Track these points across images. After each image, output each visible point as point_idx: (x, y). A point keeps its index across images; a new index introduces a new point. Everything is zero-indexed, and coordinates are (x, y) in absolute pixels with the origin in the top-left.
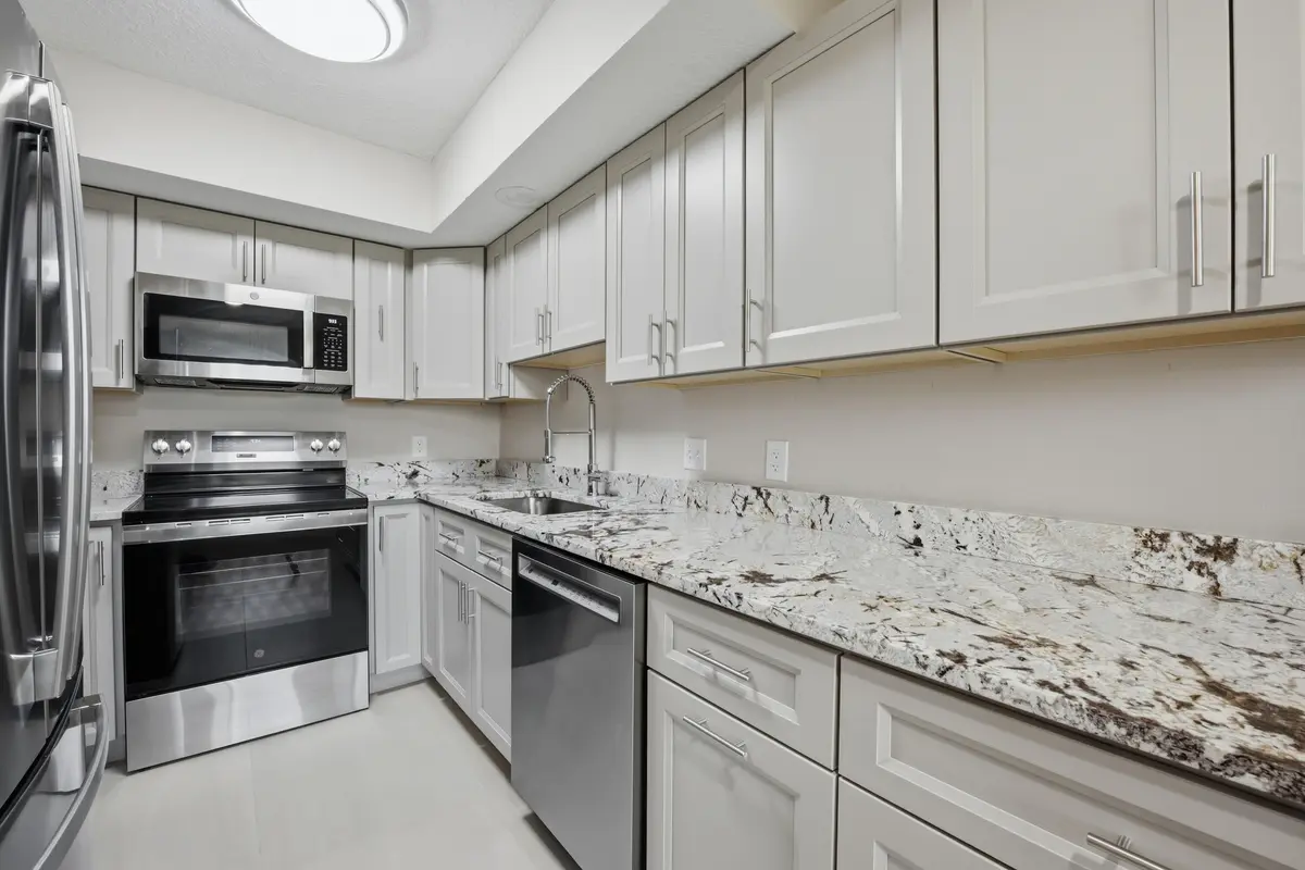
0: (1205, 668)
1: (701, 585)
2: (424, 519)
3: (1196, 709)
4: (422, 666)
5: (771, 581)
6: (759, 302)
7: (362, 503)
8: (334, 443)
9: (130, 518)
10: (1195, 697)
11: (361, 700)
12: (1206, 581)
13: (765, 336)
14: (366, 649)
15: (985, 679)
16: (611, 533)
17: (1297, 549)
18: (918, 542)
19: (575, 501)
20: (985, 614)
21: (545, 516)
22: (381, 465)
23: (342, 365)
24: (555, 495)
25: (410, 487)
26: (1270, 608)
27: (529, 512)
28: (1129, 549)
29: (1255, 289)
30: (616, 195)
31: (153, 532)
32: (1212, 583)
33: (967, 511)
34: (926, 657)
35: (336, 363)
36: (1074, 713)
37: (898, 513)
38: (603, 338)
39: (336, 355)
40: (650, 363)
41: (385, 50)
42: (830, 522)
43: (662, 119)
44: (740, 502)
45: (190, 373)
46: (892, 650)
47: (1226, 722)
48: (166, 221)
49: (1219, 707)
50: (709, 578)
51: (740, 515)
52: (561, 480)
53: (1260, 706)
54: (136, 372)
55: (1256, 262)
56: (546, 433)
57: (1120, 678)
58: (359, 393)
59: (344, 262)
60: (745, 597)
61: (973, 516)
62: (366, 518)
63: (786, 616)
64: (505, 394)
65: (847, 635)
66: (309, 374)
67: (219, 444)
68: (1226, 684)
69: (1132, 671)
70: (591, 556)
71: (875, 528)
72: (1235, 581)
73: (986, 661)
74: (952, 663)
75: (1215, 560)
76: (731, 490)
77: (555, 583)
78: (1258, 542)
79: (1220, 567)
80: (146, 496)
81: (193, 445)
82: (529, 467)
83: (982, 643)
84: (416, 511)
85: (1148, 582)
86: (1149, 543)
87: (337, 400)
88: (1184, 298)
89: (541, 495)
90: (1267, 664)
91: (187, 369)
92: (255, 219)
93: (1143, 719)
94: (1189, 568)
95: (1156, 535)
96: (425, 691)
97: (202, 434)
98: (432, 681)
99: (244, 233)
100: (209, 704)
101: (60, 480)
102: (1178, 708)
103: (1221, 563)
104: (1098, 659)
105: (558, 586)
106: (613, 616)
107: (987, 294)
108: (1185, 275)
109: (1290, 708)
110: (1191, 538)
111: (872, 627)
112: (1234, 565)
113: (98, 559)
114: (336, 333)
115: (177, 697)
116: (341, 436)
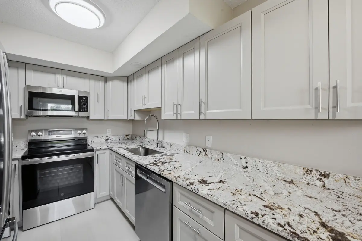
0: (321, 217)
1: (187, 185)
2: (110, 154)
3: (318, 233)
4: (110, 195)
5: (207, 183)
6: (203, 101)
7: (92, 150)
8: (84, 132)
9: (24, 158)
10: (318, 229)
11: (92, 206)
12: (322, 183)
13: (205, 111)
14: (94, 191)
15: (263, 222)
16: (163, 164)
17: (345, 177)
18: (247, 167)
19: (153, 149)
20: (264, 196)
21: (144, 157)
22: (98, 137)
23: (86, 110)
24: (148, 147)
25: (106, 144)
26: (338, 192)
27: (140, 155)
28: (302, 173)
29: (334, 114)
30: (164, 67)
31: (31, 161)
32: (323, 184)
33: (260, 159)
34: (248, 214)
35: (85, 110)
36: (286, 234)
37: (241, 159)
38: (161, 106)
39: (85, 108)
40: (174, 115)
41: (99, 26)
42: (223, 160)
43: (177, 48)
44: (198, 152)
45: (42, 114)
46: (239, 211)
47: (326, 238)
48: (35, 70)
49: (324, 232)
50: (190, 183)
51: (199, 156)
52: (149, 142)
53: (334, 231)
54: (26, 114)
55: (335, 107)
56: (145, 131)
57: (299, 221)
58: (91, 118)
59: (87, 81)
60: (200, 190)
61: (261, 161)
62: (93, 154)
63: (211, 197)
64: (133, 118)
65: (227, 205)
66: (77, 113)
67: (51, 133)
68: (326, 223)
69: (302, 218)
70: (157, 172)
71: (235, 162)
72: (329, 184)
73: (264, 215)
74: (255, 216)
75: (324, 178)
76: (196, 149)
77: (147, 178)
78: (335, 174)
79: (325, 180)
80: (29, 148)
81: (43, 134)
82: (140, 138)
83: (262, 208)
84: (108, 152)
85: (307, 182)
86: (307, 172)
87: (85, 119)
88: (316, 114)
89: (143, 147)
90: (337, 215)
91: (41, 113)
92: (61, 69)
93: (304, 238)
94: (317, 180)
95: (309, 170)
96: (110, 202)
97: (46, 130)
98: (112, 199)
99: (58, 73)
100: (48, 209)
101: (3, 145)
102: (313, 233)
103: (326, 179)
104: (293, 214)
105: (148, 179)
106: (163, 190)
107: (265, 107)
108: (317, 108)
109: (342, 232)
110: (318, 171)
111: (234, 202)
112: (329, 180)
113: (15, 169)
114: (85, 101)
115: (38, 208)
116: (86, 129)
